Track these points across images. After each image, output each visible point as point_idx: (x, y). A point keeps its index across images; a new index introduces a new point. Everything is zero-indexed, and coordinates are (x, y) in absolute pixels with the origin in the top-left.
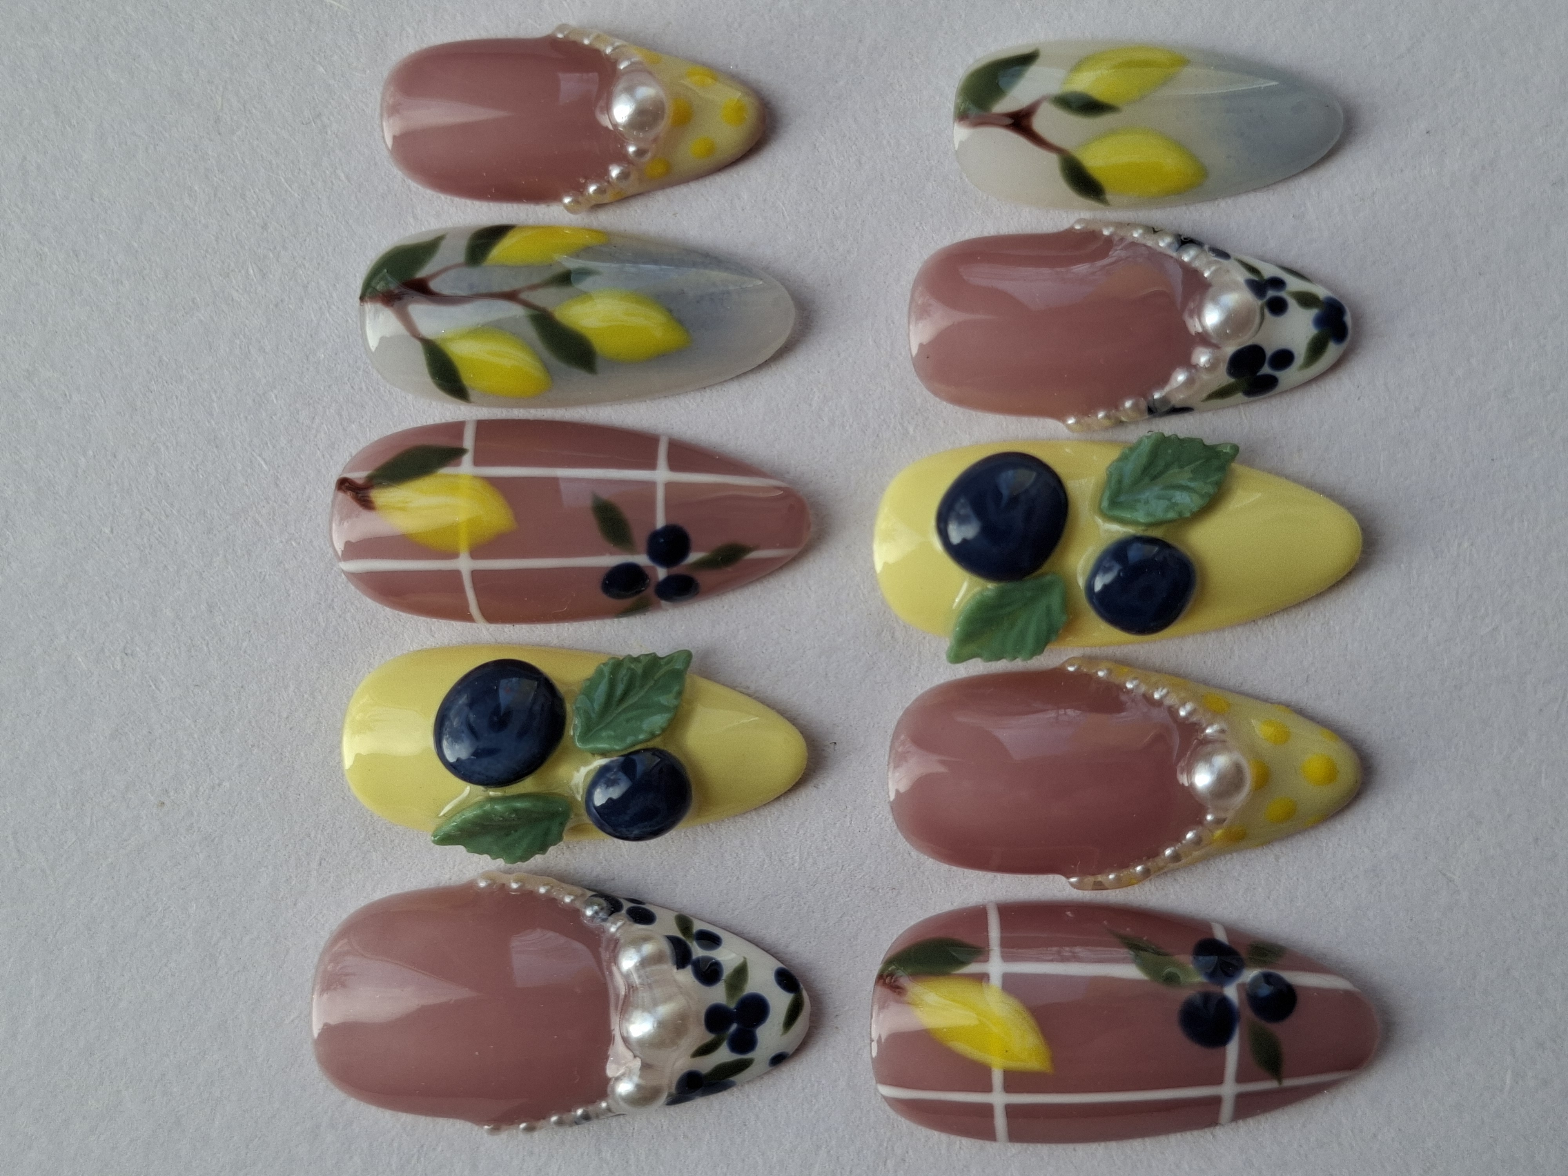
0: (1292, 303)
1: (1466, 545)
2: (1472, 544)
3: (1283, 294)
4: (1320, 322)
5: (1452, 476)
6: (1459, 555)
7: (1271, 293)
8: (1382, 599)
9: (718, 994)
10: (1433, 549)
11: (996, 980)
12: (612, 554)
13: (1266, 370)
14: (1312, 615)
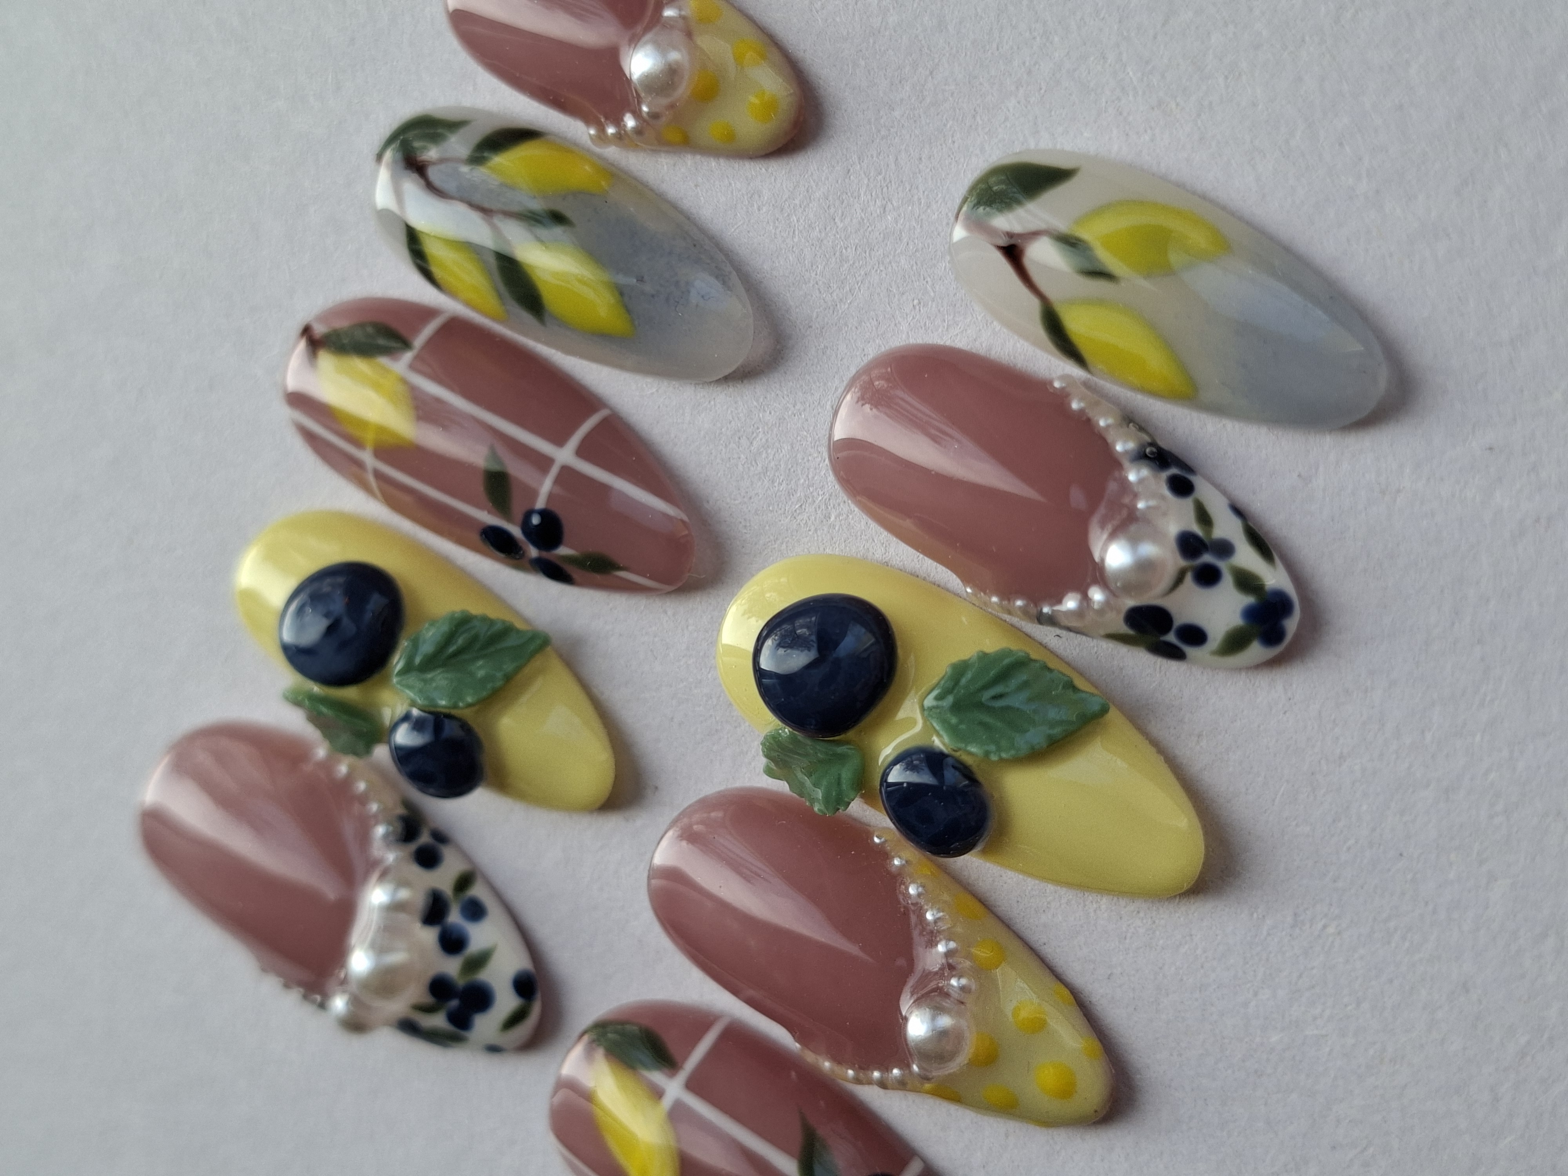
0: (1227, 581)
1: (1331, 930)
2: (1339, 933)
3: (1223, 565)
4: (1250, 614)
5: (1349, 849)
6: (1319, 936)
7: (1207, 558)
8: (1219, 937)
9: (451, 967)
10: (1295, 915)
11: (667, 1102)
12: (489, 512)
13: (1171, 637)
14: (1142, 915)
